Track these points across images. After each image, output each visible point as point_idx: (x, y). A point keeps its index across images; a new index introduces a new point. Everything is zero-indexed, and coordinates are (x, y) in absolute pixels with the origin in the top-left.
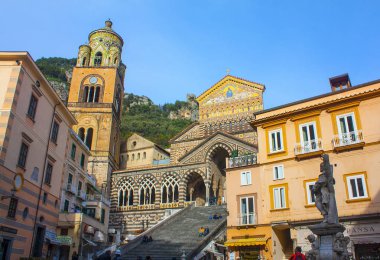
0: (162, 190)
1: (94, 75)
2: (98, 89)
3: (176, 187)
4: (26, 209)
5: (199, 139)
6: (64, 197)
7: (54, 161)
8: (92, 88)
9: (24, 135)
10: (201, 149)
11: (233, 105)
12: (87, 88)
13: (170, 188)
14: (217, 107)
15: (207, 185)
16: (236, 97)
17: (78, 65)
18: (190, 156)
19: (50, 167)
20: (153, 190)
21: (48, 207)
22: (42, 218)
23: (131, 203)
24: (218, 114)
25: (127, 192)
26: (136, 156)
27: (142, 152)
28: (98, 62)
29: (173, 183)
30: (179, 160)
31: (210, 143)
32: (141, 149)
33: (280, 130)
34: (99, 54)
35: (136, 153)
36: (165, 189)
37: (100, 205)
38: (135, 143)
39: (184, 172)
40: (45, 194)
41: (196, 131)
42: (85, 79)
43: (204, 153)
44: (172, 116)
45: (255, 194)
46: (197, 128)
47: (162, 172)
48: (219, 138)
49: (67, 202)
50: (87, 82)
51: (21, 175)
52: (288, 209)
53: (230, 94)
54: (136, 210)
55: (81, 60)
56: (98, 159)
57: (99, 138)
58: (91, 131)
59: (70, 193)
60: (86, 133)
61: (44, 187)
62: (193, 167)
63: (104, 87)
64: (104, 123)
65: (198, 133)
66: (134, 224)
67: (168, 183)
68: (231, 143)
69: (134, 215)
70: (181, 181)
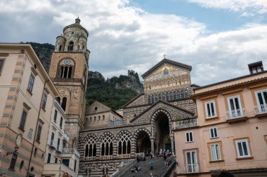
0: (118, 144)
1: (68, 58)
2: (71, 68)
3: (129, 142)
4: (22, 162)
5: (144, 106)
6: (48, 151)
7: (43, 123)
8: (66, 68)
9: (25, 105)
10: (147, 113)
11: (169, 81)
12: (62, 68)
13: (125, 143)
14: (157, 82)
15: (152, 140)
16: (171, 74)
17: (56, 51)
18: (139, 118)
19: (40, 128)
20: (111, 144)
21: (37, 159)
22: (32, 169)
23: (94, 155)
24: (158, 87)
25: (91, 146)
26: (97, 119)
27: (101, 115)
28: (71, 48)
29: (127, 139)
30: (131, 122)
31: (154, 109)
32: (100, 113)
33: (213, 101)
34: (72, 43)
35: (97, 116)
36: (120, 143)
37: (73, 157)
38: (96, 109)
39: (134, 131)
40: (36, 149)
41: (142, 100)
42: (60, 61)
43: (149, 116)
44: (117, 86)
45: (197, 149)
46: (142, 97)
47: (119, 130)
48: (160, 105)
49: (50, 155)
50: (63, 63)
51: (21, 135)
52: (223, 161)
53: (166, 72)
54: (98, 160)
55: (58, 47)
56: (71, 120)
57: (71, 105)
58: (65, 99)
59: (52, 148)
60: (61, 101)
61: (36, 144)
62: (141, 127)
63: (75, 67)
64: (75, 94)
65: (144, 101)
66: (97, 171)
67: (122, 139)
68: (169, 109)
69: (97, 163)
70: (133, 137)
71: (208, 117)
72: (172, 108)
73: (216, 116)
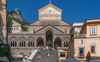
10: (43, 30)
11: (51, 16)
16: (52, 12)
18: (39, 32)
25: (14, 42)
29: (32, 40)
31: (46, 28)
32: (15, 26)
33: (95, 27)
39: (36, 37)
41: (37, 23)
43: (44, 31)
46: (38, 22)
47: (28, 36)
48: (49, 27)
53: (50, 11)
62: (40, 35)
65: (38, 24)
66: (17, 53)
67: (30, 40)
68: (53, 29)
69: (17, 50)
70: (36, 40)
71: (92, 34)
72: (55, 29)
73: (96, 34)
